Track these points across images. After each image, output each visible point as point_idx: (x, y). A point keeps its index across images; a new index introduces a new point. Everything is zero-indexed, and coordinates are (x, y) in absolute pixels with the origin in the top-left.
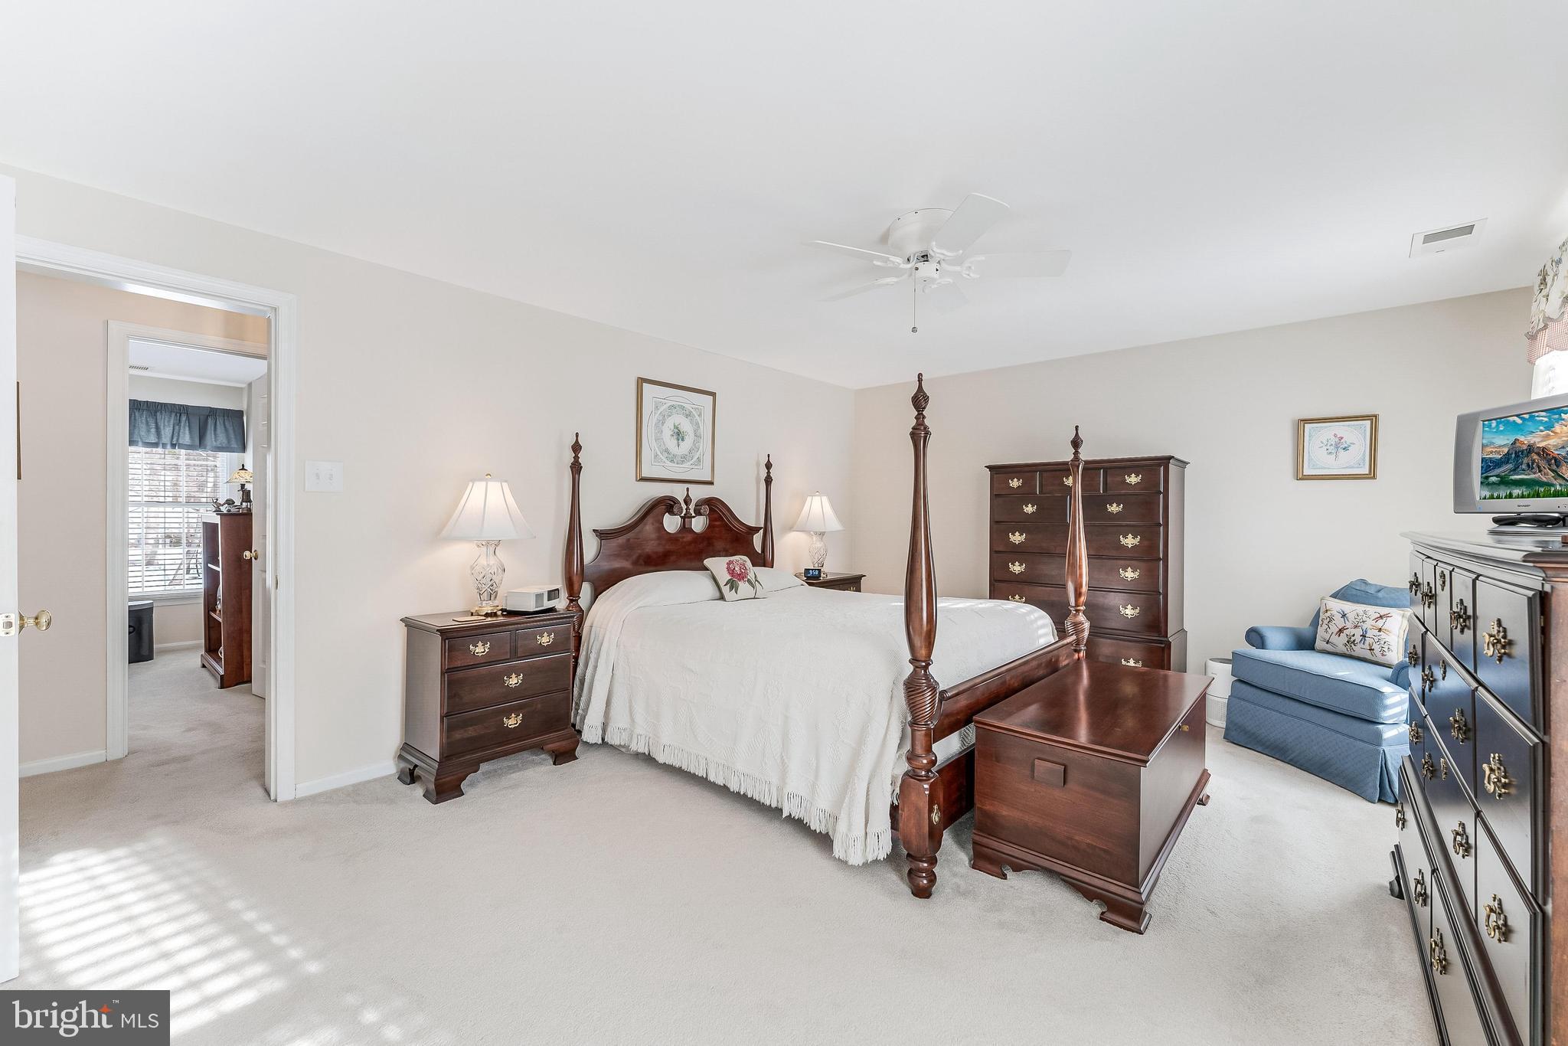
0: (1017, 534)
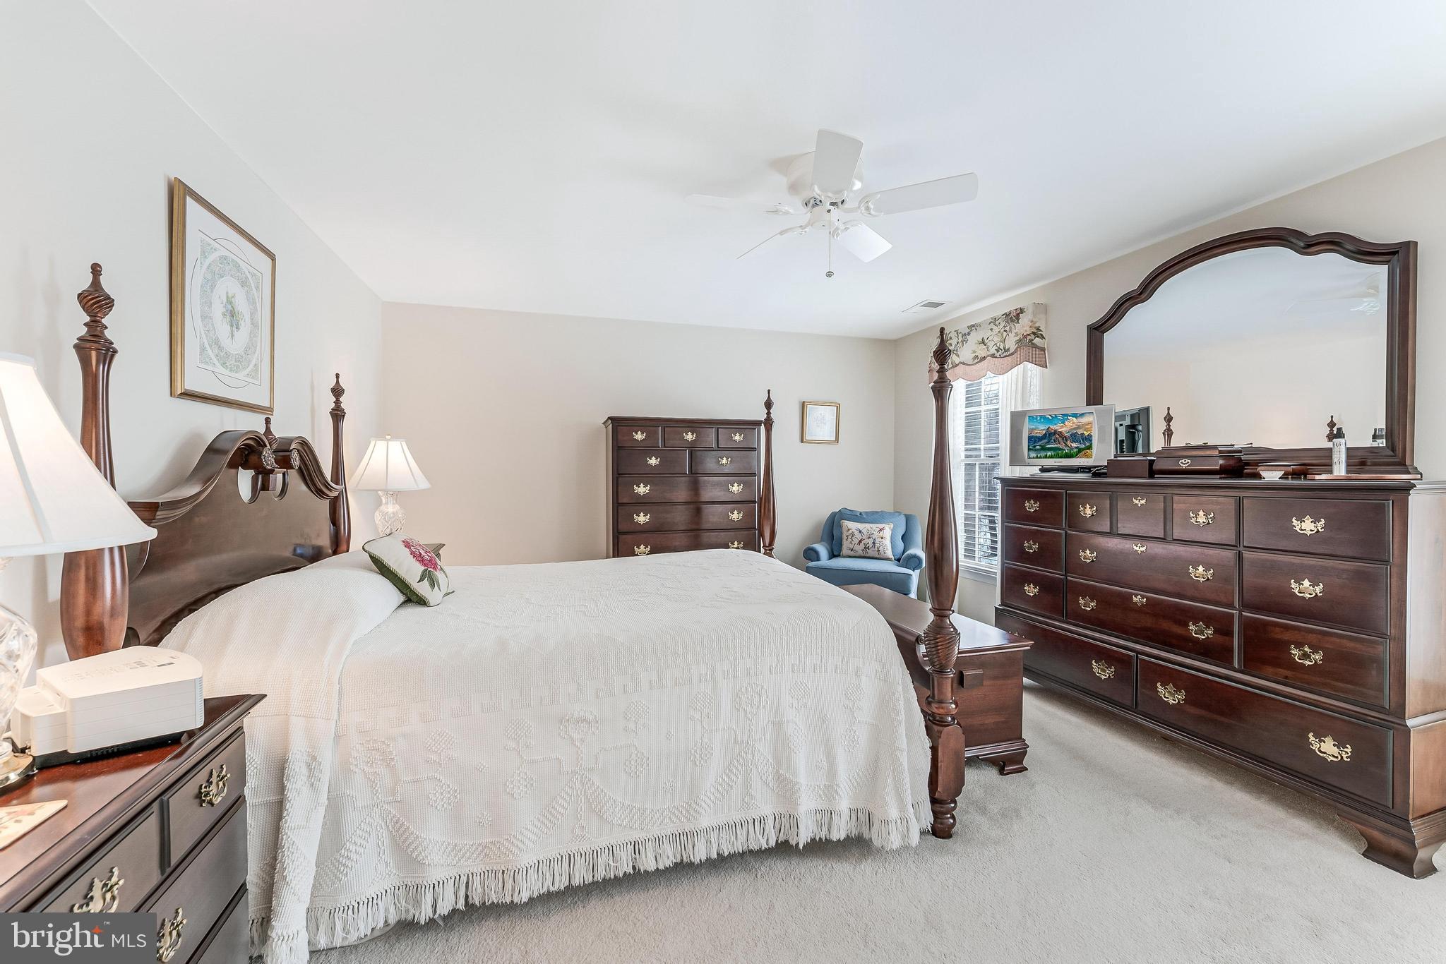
0: (642, 485)
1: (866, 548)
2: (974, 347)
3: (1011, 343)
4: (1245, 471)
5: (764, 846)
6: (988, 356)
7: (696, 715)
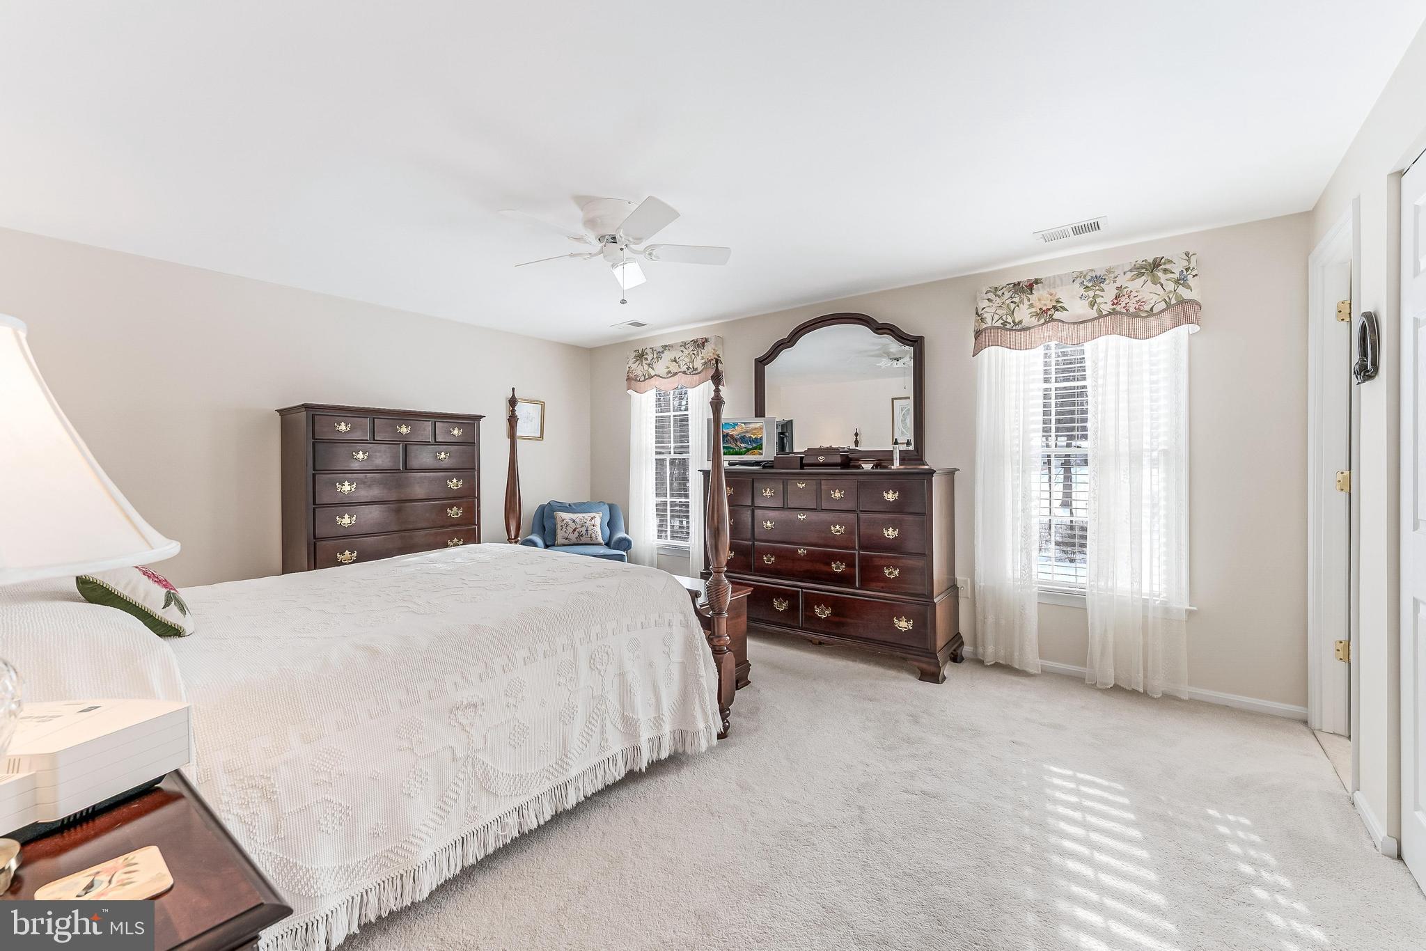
0: (346, 483)
1: (580, 535)
2: (668, 364)
3: (698, 364)
4: (851, 464)
5: (618, 778)
6: (680, 372)
7: (562, 680)
